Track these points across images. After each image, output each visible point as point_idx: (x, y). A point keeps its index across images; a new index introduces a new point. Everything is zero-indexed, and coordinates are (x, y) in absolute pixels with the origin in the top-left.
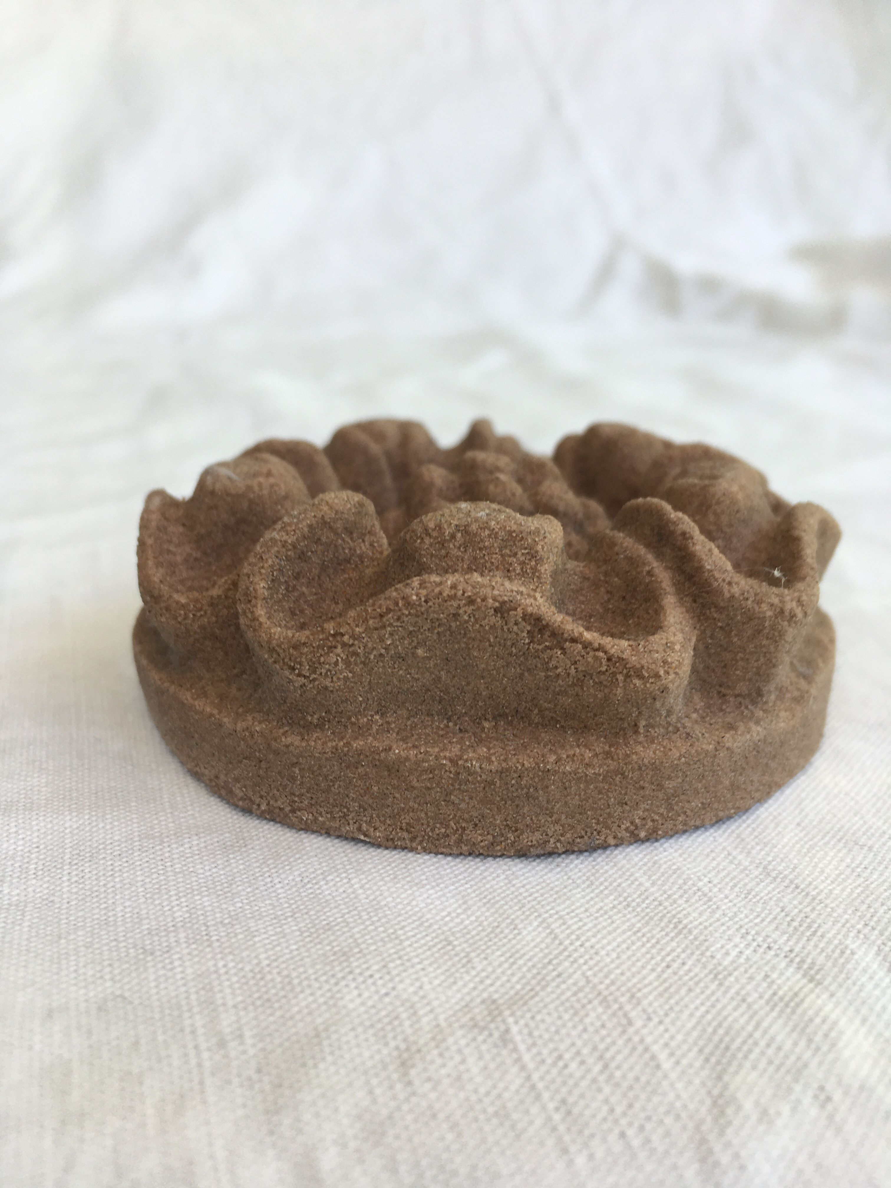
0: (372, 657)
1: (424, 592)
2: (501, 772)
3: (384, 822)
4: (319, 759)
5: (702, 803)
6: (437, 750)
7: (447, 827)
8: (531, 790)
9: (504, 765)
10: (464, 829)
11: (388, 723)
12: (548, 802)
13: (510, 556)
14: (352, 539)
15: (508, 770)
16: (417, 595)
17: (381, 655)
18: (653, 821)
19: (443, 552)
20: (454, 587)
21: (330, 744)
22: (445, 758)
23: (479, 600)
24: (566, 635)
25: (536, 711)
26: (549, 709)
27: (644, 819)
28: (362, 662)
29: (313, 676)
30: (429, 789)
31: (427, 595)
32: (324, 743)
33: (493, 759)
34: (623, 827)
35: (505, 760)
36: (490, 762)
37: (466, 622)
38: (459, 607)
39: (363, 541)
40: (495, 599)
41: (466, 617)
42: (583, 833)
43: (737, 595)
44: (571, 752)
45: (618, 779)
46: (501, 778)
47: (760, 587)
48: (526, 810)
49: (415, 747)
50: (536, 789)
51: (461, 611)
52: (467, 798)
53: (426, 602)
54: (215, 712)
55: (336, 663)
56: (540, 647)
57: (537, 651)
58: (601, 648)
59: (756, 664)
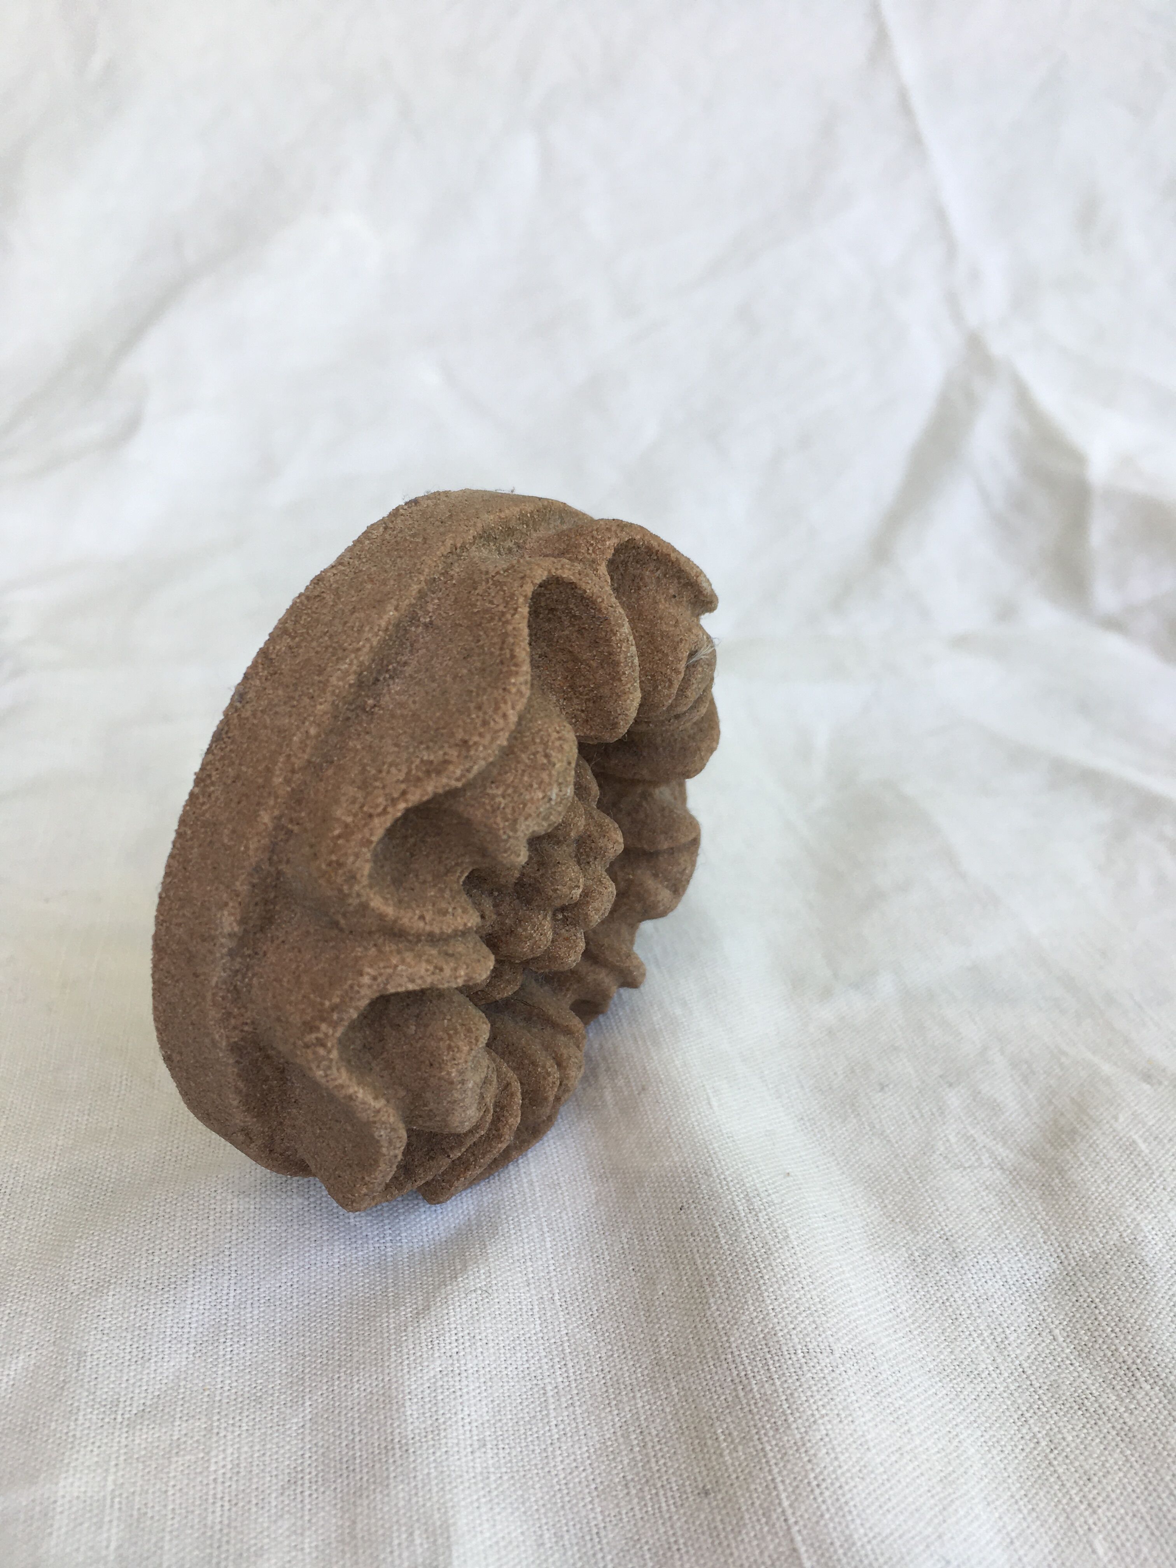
0: (481, 633)
1: (514, 690)
2: (326, 683)
3: (336, 582)
4: (419, 558)
5: (190, 861)
6: (375, 643)
7: (304, 626)
8: (295, 703)
9: (330, 689)
10: (293, 638)
11: (418, 626)
12: (276, 713)
13: (505, 791)
14: (589, 700)
15: (324, 691)
16: (514, 684)
17: (479, 641)
18: (203, 804)
19: (538, 740)
20: (505, 716)
21: (427, 570)
22: (364, 646)
23: (482, 730)
24: (412, 788)
25: (359, 747)
26: (354, 757)
27: (209, 796)
28: (481, 624)
29: (491, 582)
30: (346, 623)
31: (509, 692)
32: (430, 567)
33: (341, 683)
34: (214, 773)
35: (334, 691)
36: (339, 679)
37: (469, 715)
38: (485, 713)
39: (583, 711)
40: (475, 743)
41: (474, 716)
42: (230, 735)
43: (360, 979)
44: (308, 750)
45: (260, 781)
46: (320, 682)
47: (356, 1008)
48: (280, 692)
49: (387, 629)
50: (294, 706)
51: (481, 714)
52: (319, 649)
53: (504, 689)
54: (503, 515)
55: (491, 602)
56: (413, 766)
57: (412, 763)
58: (385, 812)
59: (285, 980)
